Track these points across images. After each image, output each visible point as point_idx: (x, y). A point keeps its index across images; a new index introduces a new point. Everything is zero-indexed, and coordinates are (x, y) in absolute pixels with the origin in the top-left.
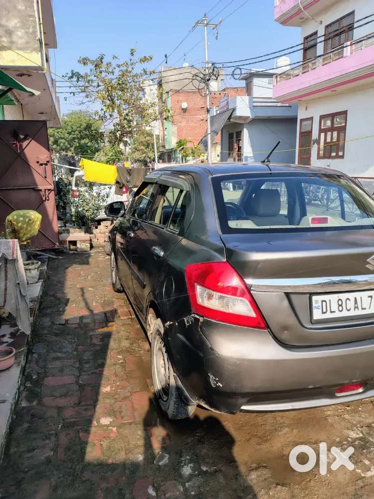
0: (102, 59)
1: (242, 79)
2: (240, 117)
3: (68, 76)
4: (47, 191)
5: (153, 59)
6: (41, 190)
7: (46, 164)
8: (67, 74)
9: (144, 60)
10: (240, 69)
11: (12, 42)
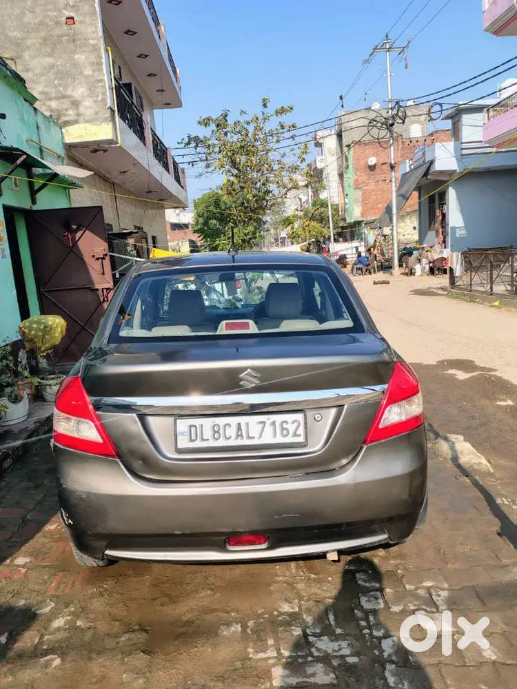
0: (226, 116)
1: (447, 118)
2: (442, 173)
3: (184, 142)
4: (105, 290)
5: (294, 109)
6: (98, 290)
7: (103, 258)
8: (183, 139)
9: (282, 111)
10: (441, 105)
11: (78, 115)
